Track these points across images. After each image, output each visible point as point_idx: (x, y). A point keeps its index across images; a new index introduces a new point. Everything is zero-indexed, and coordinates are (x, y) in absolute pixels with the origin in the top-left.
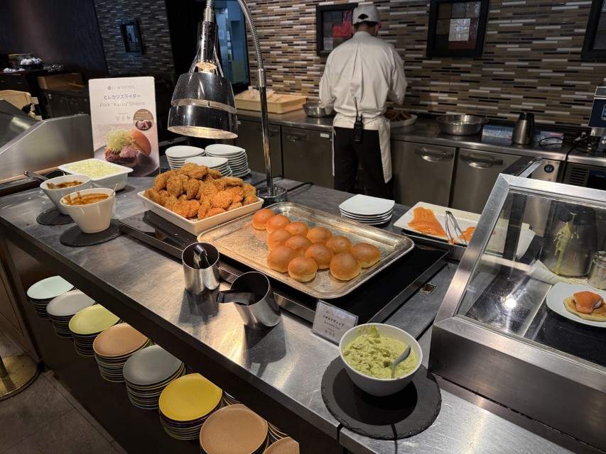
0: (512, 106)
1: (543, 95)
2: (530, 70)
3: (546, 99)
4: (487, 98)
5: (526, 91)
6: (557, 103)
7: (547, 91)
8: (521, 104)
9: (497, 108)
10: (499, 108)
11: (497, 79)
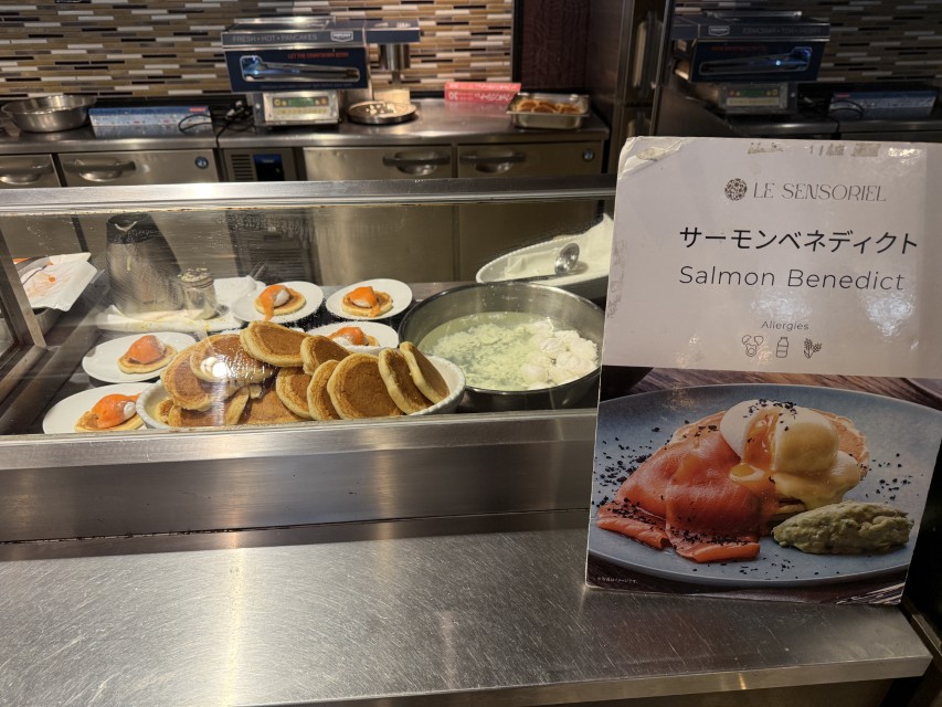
0: (131, 72)
1: (168, 51)
2: (134, 12)
3: (174, 56)
4: (87, 63)
5: (142, 45)
6: (193, 61)
7: (172, 45)
8: (143, 68)
9: (109, 78)
10: (114, 78)
11: (90, 29)
